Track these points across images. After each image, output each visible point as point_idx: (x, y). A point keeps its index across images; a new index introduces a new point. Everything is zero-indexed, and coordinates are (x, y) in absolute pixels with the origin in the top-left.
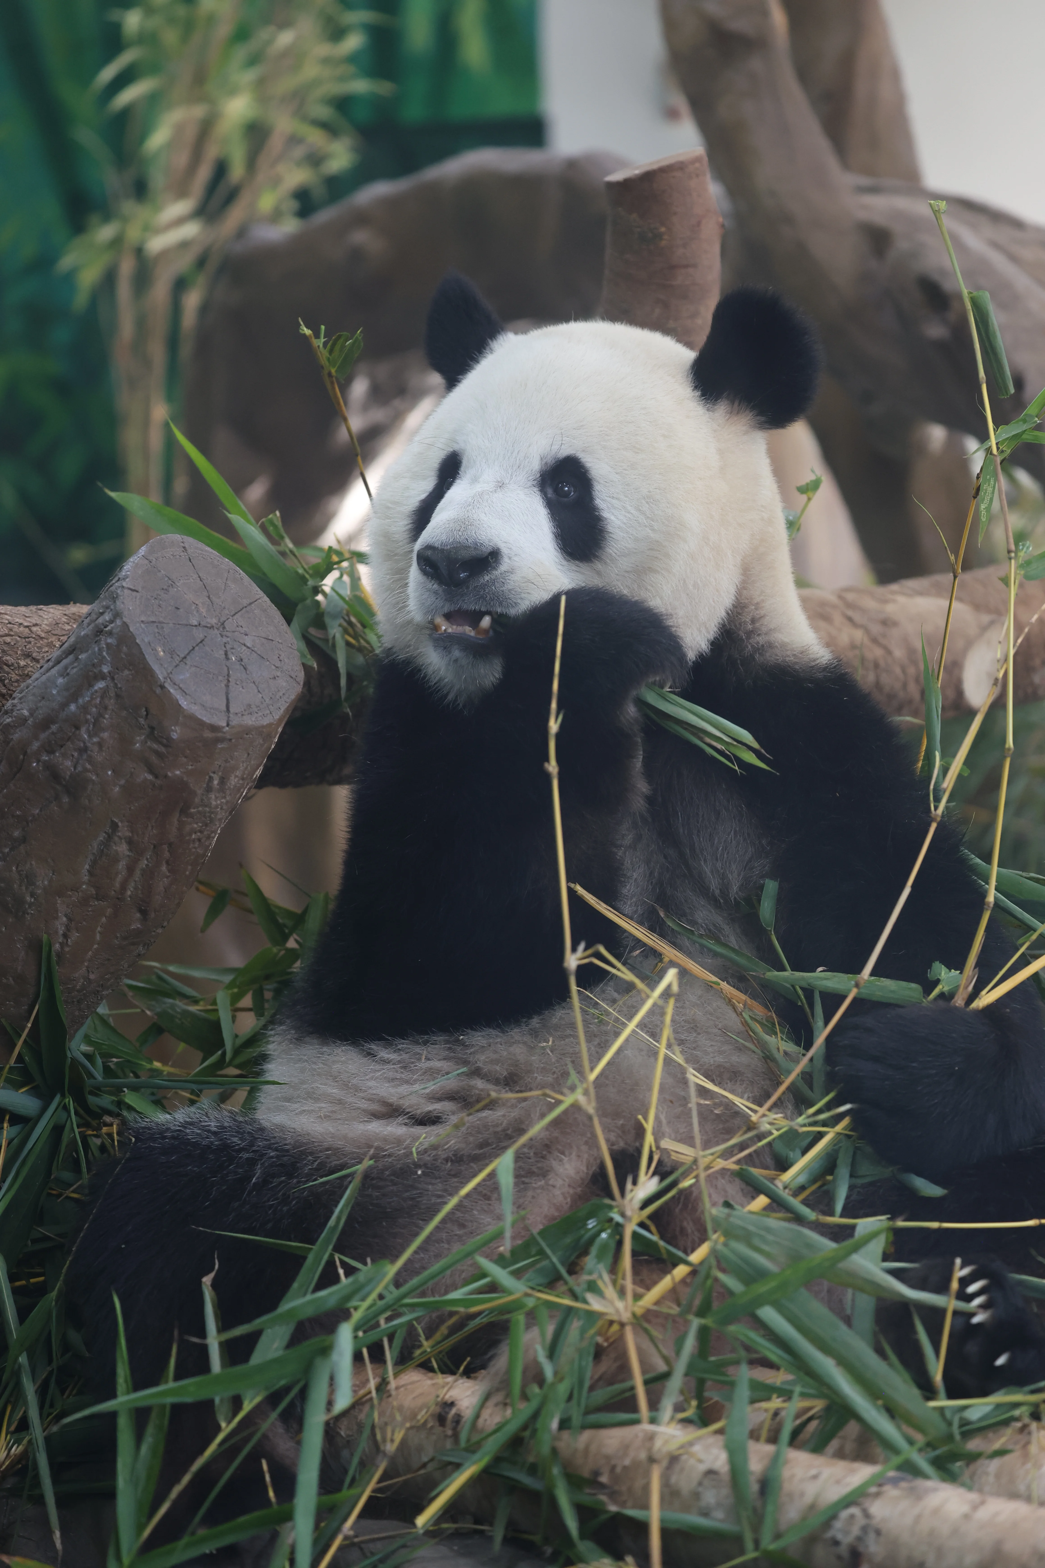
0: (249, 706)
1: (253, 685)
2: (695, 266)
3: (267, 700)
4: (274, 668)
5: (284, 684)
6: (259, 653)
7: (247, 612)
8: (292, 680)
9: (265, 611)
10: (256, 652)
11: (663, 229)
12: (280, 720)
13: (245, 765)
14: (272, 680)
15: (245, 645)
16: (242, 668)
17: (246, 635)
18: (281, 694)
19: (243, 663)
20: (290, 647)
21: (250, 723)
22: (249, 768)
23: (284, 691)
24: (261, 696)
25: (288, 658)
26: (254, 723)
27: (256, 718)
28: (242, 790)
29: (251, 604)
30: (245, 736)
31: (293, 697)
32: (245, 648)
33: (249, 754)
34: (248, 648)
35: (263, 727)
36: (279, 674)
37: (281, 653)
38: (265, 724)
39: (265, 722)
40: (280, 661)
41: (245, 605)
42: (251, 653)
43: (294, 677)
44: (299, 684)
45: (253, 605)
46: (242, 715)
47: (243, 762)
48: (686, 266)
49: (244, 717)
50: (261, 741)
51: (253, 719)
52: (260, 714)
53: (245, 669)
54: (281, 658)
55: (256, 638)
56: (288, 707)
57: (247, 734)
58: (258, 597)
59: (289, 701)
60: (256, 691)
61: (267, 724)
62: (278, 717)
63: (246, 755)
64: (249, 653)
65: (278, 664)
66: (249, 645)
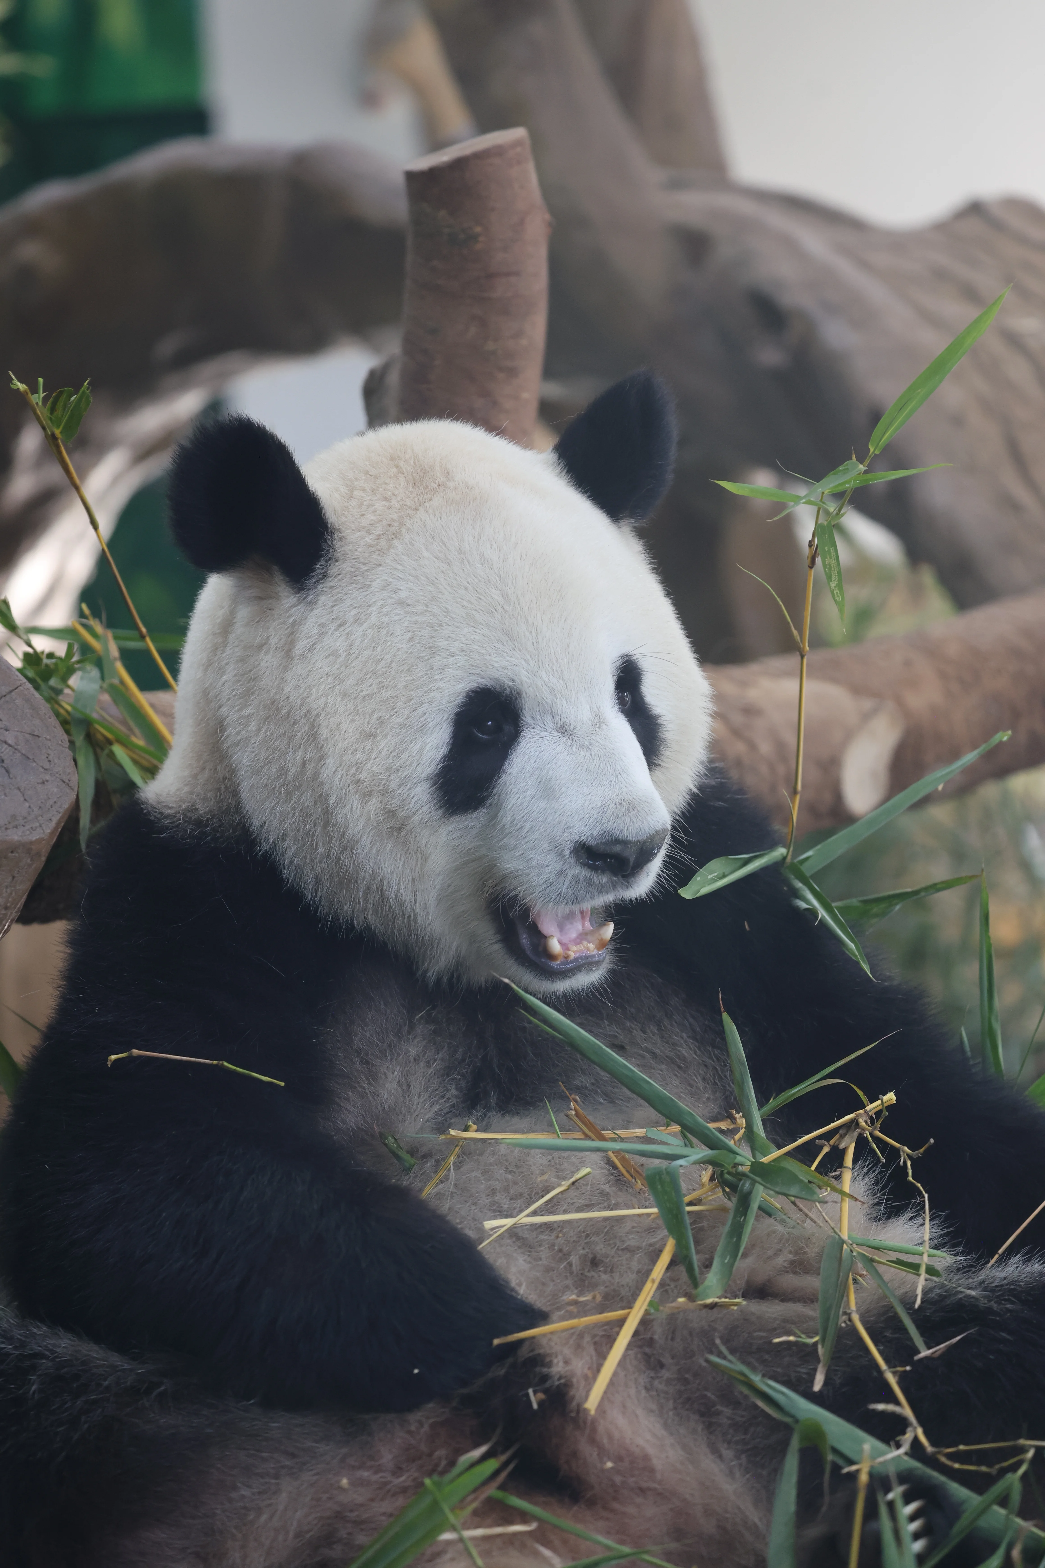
0: (14, 817)
1: (18, 791)
2: (517, 274)
3: (36, 810)
4: (42, 770)
5: (55, 790)
6: (23, 752)
7: (7, 702)
8: (64, 785)
9: (27, 700)
10: (19, 751)
11: (478, 229)
12: (52, 833)
13: (9, 891)
14: (40, 786)
15: (6, 742)
16: (4, 771)
17: (7, 730)
18: (51, 802)
19: (4, 765)
20: (61, 745)
21: (16, 838)
22: (14, 894)
23: (55, 799)
24: (27, 804)
25: (59, 758)
26: (20, 839)
27: (23, 832)
28: (4, 922)
29: (11, 692)
30: (10, 854)
31: (66, 806)
32: (6, 746)
33: (14, 877)
34: (10, 746)
35: (31, 843)
36: (48, 777)
37: (50, 752)
38: (34, 839)
39: (34, 837)
40: (50, 761)
41: (4, 694)
42: (14, 753)
43: (67, 781)
44: (73, 789)
45: (13, 694)
46: (6, 829)
47: (7, 887)
48: (508, 274)
49: (8, 831)
50: (29, 861)
51: (20, 834)
52: (28, 827)
53: (7, 771)
54: (50, 758)
55: (19, 734)
56: (61, 818)
57: (12, 852)
58: (19, 683)
59: (62, 810)
60: (22, 799)
61: (37, 840)
62: (49, 831)
63: (10, 878)
64: (11, 753)
65: (47, 765)
66: (10, 742)
